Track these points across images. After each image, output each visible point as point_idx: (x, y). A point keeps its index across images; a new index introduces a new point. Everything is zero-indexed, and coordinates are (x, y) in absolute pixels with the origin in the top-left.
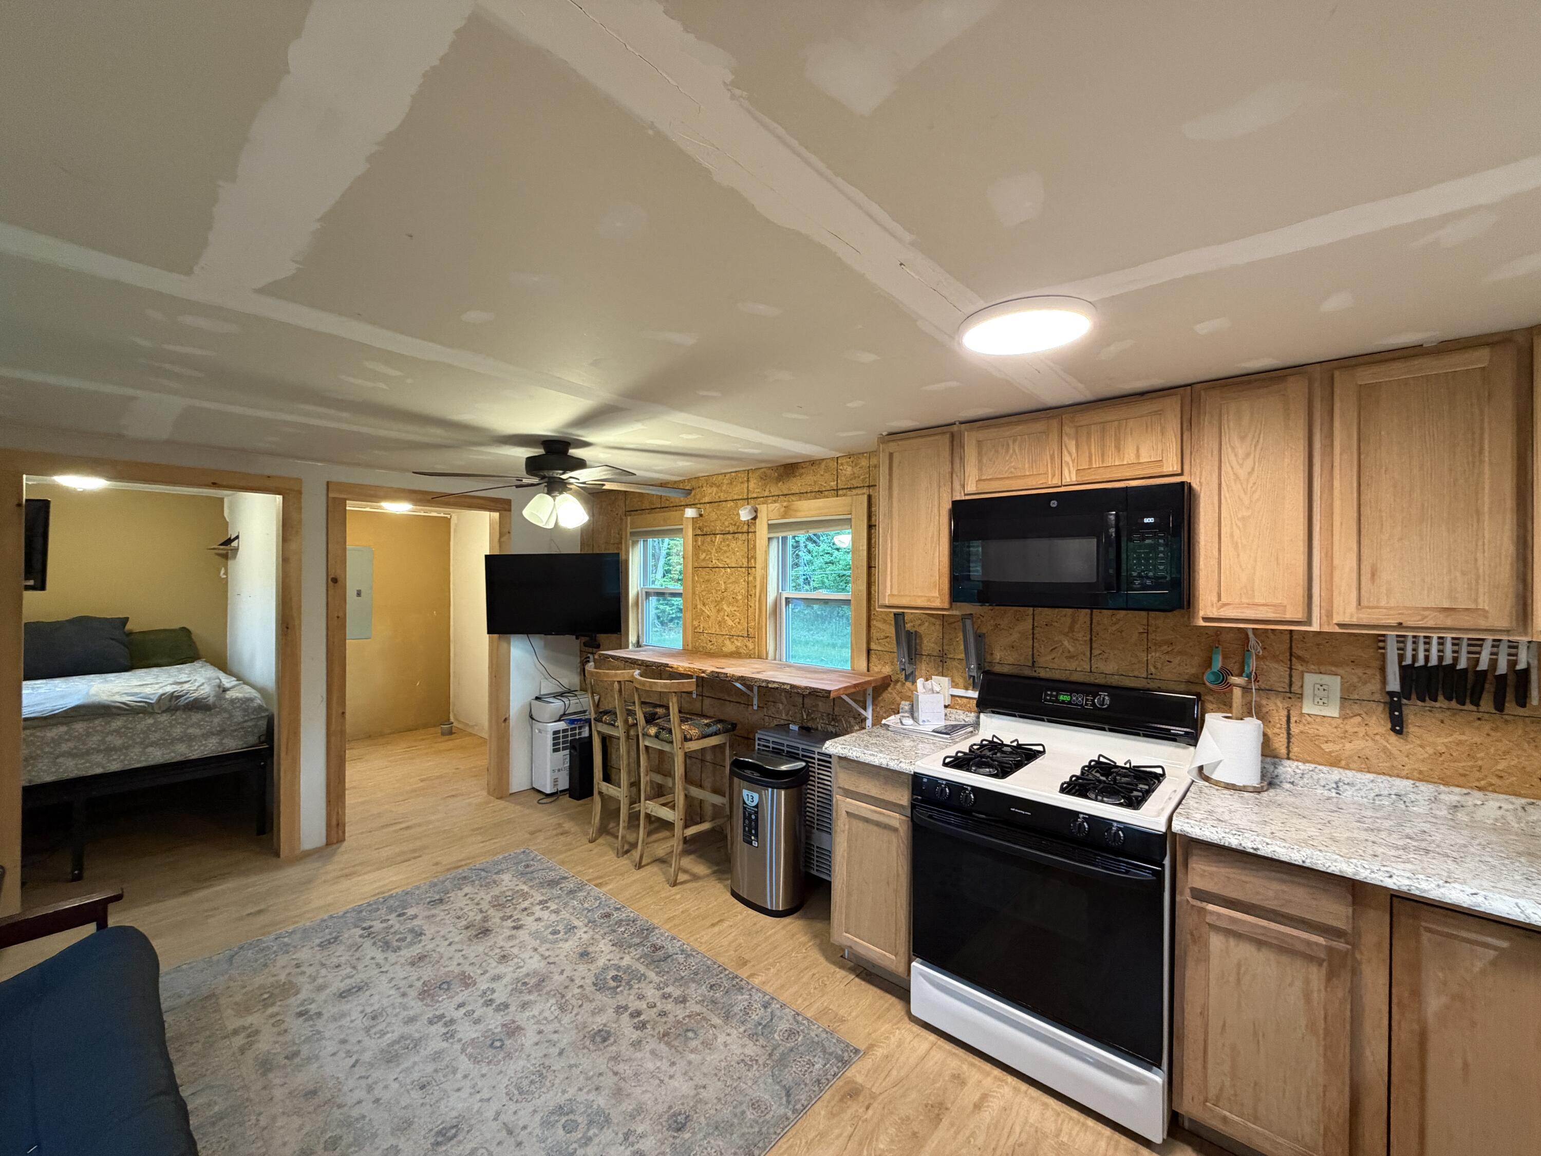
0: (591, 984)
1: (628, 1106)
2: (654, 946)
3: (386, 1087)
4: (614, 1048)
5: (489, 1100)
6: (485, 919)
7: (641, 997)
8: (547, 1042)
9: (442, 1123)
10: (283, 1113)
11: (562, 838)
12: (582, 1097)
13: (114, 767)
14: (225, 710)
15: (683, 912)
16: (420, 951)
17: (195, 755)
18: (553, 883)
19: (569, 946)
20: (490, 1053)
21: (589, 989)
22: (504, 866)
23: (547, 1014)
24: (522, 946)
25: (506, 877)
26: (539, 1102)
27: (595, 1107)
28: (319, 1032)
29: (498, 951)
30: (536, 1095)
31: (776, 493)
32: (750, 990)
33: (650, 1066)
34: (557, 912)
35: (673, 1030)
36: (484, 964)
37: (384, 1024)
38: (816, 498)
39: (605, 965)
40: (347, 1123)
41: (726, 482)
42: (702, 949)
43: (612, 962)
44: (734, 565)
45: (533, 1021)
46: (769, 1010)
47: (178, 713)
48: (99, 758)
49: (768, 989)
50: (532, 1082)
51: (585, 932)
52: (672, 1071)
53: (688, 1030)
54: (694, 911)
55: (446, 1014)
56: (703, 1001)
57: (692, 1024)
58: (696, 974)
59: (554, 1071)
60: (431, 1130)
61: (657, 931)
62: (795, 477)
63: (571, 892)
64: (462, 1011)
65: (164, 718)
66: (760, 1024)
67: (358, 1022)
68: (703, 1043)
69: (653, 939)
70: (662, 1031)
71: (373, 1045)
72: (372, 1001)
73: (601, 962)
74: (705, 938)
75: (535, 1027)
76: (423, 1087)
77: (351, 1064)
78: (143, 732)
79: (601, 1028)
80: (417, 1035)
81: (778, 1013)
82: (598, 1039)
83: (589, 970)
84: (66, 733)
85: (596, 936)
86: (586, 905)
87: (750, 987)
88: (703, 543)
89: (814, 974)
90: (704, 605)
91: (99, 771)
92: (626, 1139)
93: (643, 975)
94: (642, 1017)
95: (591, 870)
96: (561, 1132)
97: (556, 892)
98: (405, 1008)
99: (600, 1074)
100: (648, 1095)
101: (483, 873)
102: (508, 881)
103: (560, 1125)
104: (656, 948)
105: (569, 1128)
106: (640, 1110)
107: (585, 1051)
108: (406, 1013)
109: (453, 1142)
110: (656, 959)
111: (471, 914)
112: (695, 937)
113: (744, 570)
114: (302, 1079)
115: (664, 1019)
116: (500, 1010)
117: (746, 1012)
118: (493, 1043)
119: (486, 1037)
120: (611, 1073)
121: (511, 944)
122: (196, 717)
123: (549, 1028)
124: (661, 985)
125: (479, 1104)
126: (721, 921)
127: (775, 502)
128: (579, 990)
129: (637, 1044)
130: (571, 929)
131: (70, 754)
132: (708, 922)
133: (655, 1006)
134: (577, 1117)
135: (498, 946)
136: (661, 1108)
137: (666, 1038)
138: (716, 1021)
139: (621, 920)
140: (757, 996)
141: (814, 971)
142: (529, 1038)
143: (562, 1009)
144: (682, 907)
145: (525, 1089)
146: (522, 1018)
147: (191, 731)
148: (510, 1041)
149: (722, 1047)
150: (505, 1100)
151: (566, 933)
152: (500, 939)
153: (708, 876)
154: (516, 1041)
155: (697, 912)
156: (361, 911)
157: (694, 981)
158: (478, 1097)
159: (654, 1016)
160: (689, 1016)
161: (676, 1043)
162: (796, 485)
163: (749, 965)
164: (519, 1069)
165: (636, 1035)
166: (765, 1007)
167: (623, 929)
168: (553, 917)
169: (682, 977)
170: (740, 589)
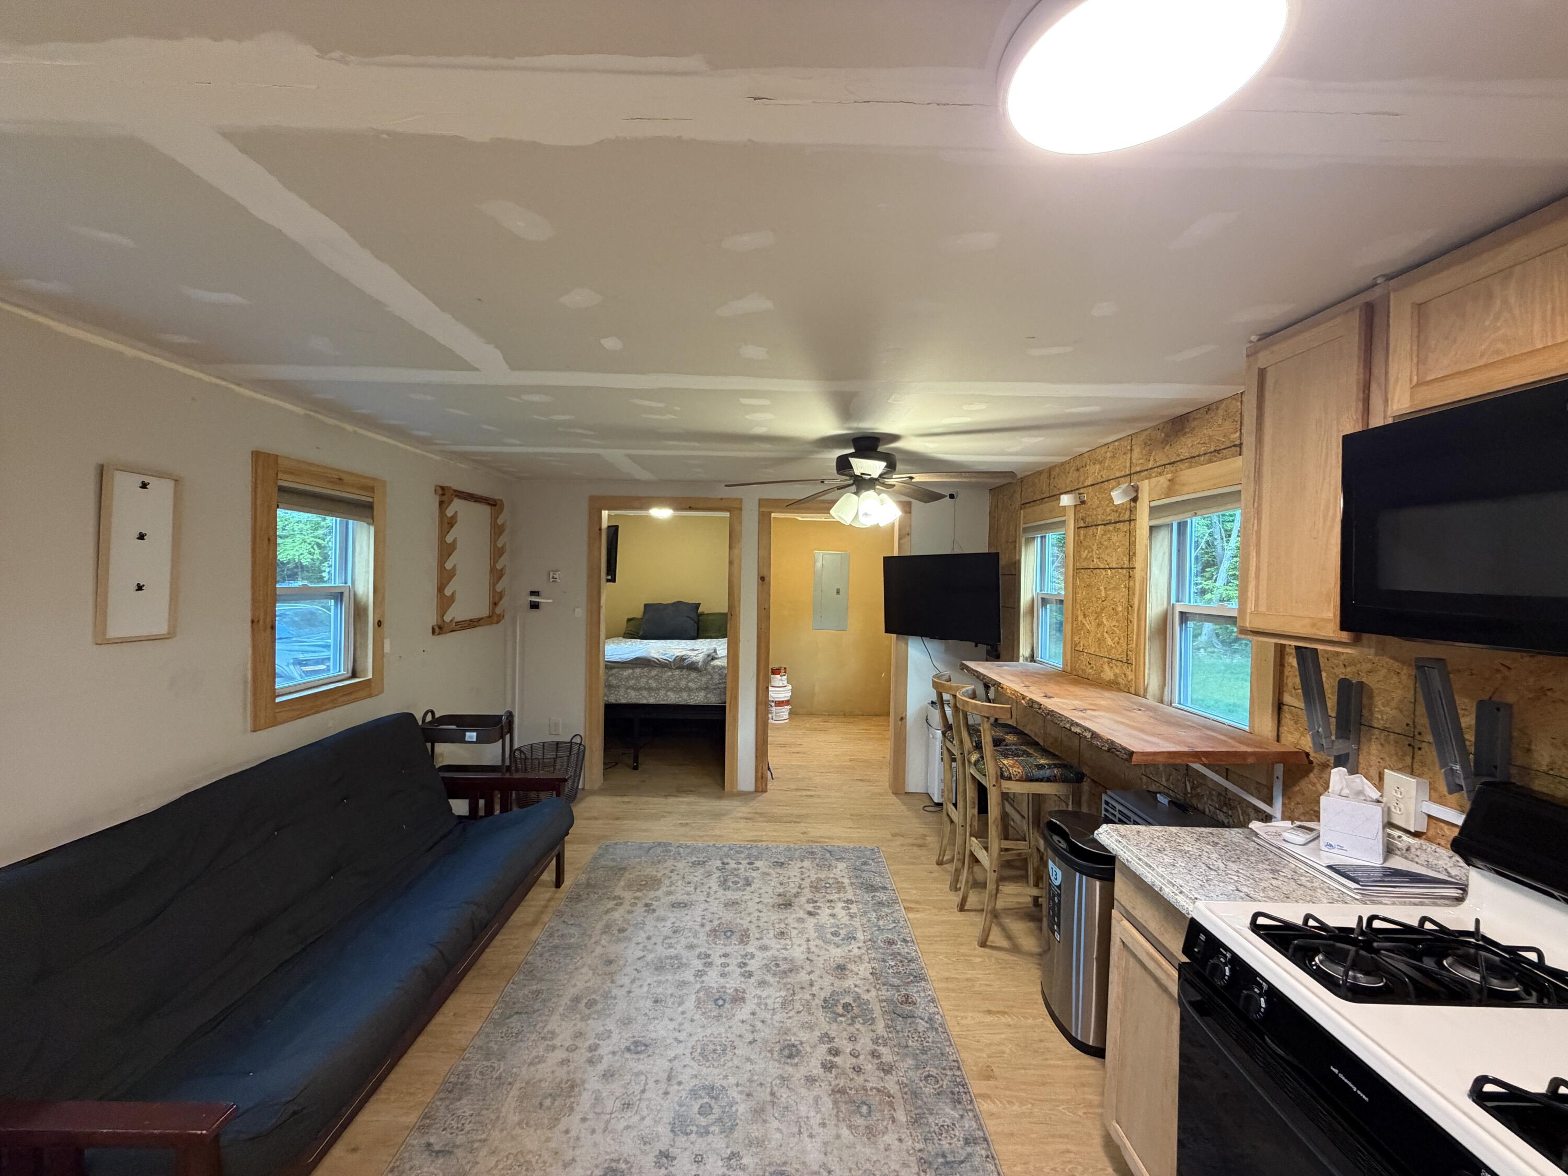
0: (822, 998)
1: (756, 1131)
2: (907, 997)
3: (641, 986)
4: (790, 1069)
5: (681, 1042)
6: (797, 895)
7: (852, 1039)
8: (751, 1025)
9: (643, 1037)
10: (589, 966)
11: (915, 849)
12: (734, 1093)
13: (652, 701)
14: (710, 674)
15: (968, 980)
16: (737, 897)
17: (692, 702)
18: (871, 888)
19: (836, 953)
20: (710, 1005)
21: (818, 1001)
22: (847, 856)
23: (769, 1001)
24: (802, 932)
25: (841, 866)
26: (704, 1071)
27: (734, 1109)
28: (644, 924)
29: (783, 926)
30: (707, 1064)
31: (1162, 463)
32: (967, 1111)
33: (803, 1109)
34: (852, 917)
35: (853, 1092)
36: (765, 932)
37: (675, 940)
38: (1210, 461)
39: (849, 987)
40: (606, 996)
41: (1109, 455)
42: (954, 1030)
43: (856, 989)
44: (1114, 566)
45: (756, 1001)
46: (969, 1149)
47: (684, 671)
48: (645, 693)
49: (991, 1126)
50: (715, 1051)
51: (859, 948)
52: (817, 1129)
53: (864, 1103)
54: (980, 985)
55: (711, 957)
56: (906, 1085)
57: (875, 1099)
58: (924, 1052)
59: (735, 1054)
60: (634, 1037)
61: (923, 984)
62: (1185, 434)
63: (881, 904)
64: (723, 960)
65: (677, 672)
66: (944, 1156)
67: (666, 929)
68: (867, 1127)
69: (912, 990)
70: (842, 1084)
71: (661, 951)
72: (684, 919)
73: (849, 983)
74: (968, 1021)
75: (754, 1006)
76: (656, 1001)
77: (639, 956)
78: (666, 680)
79: (796, 1043)
80: (684, 960)
81: (977, 1161)
82: (786, 1052)
83: (832, 984)
84: (632, 673)
85: (866, 958)
86: (881, 923)
87: (969, 1107)
88: (1085, 536)
89: (1068, 1151)
90: (1085, 616)
91: (645, 702)
92: (729, 1159)
93: (873, 1019)
94: (836, 1059)
95: (915, 892)
96: (696, 1108)
97: (867, 897)
98: (695, 936)
99: (761, 1084)
100: (778, 1136)
101: (828, 855)
102: (840, 870)
103: (700, 1102)
104: (907, 1000)
105: (705, 1111)
106: (759, 1143)
107: (769, 1055)
108: (693, 940)
109: (636, 1056)
110: (899, 1011)
111: (792, 885)
112: (957, 1013)
113: (1125, 571)
114: (613, 949)
115: (853, 1075)
116: (744, 976)
117: (944, 1129)
118: (717, 1000)
119: (719, 992)
120: (769, 1090)
121: (796, 925)
122: (694, 675)
123: (763, 1014)
124: (880, 1041)
125: (673, 1041)
126: (1004, 1013)
127: (1160, 474)
128: (810, 997)
129: (811, 1080)
130: (851, 938)
131: (632, 688)
132: (987, 1006)
133: (857, 1057)
134: (716, 1107)
135: (786, 922)
136: (778, 1157)
137: (838, 1095)
138: (901, 1116)
139: (899, 954)
140: (969, 1123)
141: (1070, 1147)
142: (743, 1012)
143: (784, 1005)
144: (970, 974)
145: (707, 1053)
146: (752, 991)
147: (690, 684)
148: (729, 1006)
149: (882, 1147)
150: (687, 1052)
151: (843, 939)
152: (791, 917)
153: (1031, 954)
154: (732, 1009)
155: (985, 988)
156: (732, 849)
157: (915, 1056)
158: (677, 1034)
159: (848, 1066)
160: (878, 1090)
161: (843, 1107)
162: (1186, 446)
163: (992, 1083)
164: (716, 1033)
165: (818, 1071)
166: (967, 1142)
167: (893, 964)
168: (846, 920)
169: (907, 1046)
170: (1120, 596)
